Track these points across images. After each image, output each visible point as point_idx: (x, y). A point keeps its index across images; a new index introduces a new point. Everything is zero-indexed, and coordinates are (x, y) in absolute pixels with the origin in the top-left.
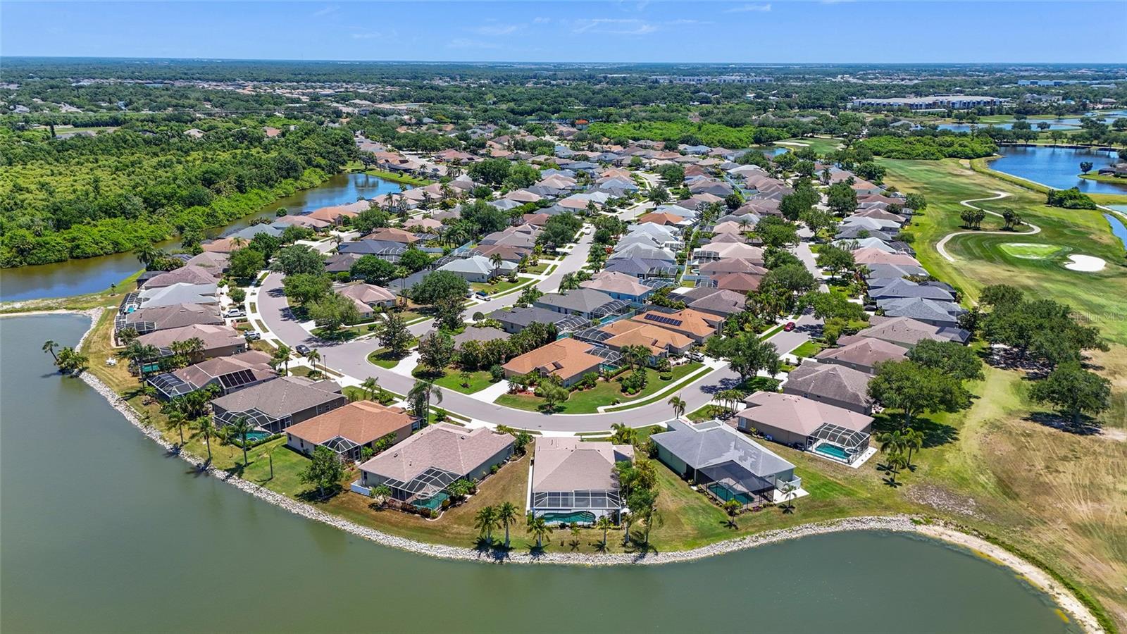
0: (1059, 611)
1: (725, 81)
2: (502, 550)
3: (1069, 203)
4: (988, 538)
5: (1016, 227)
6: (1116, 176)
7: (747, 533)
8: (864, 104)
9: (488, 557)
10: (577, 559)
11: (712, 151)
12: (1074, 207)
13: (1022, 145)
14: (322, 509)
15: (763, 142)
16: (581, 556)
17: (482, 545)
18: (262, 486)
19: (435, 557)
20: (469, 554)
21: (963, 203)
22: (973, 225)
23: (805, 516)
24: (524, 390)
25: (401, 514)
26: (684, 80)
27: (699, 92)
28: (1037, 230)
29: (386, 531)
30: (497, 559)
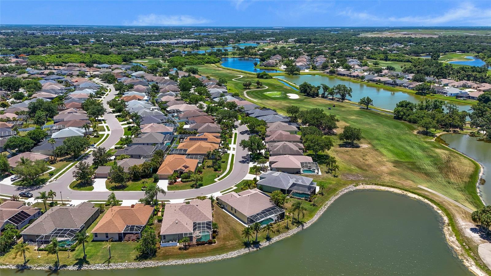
0: (412, 198)
1: (70, 34)
2: (256, 244)
3: (265, 77)
4: (375, 184)
5: (261, 87)
6: (265, 67)
7: (321, 206)
8: (150, 43)
9: (253, 248)
10: (283, 236)
11: (112, 66)
12: (267, 78)
13: (224, 58)
14: (157, 260)
15: (127, 61)
16: (284, 234)
17: (247, 245)
18: (109, 263)
19: (232, 258)
20: (246, 251)
21: (233, 80)
22: (248, 88)
23: (328, 194)
24: (175, 181)
25: (198, 247)
26: (47, 33)
27: (64, 39)
28: (267, 87)
29: (201, 257)
30: (257, 248)
